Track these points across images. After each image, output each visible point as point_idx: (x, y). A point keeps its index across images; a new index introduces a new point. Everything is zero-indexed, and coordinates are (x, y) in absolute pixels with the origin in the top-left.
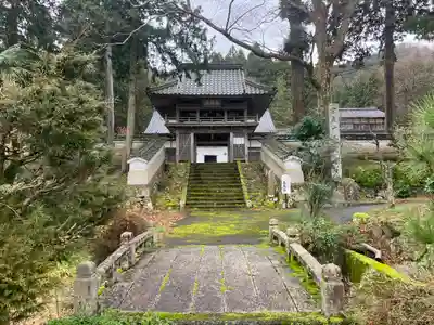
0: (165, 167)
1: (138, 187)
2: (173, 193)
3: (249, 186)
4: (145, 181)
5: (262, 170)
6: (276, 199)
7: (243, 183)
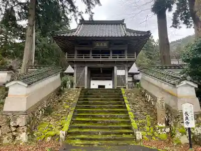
0: (59, 92)
1: (15, 114)
2: (58, 119)
3: (135, 112)
4: (23, 108)
5: (143, 95)
6: (168, 130)
7: (129, 109)
